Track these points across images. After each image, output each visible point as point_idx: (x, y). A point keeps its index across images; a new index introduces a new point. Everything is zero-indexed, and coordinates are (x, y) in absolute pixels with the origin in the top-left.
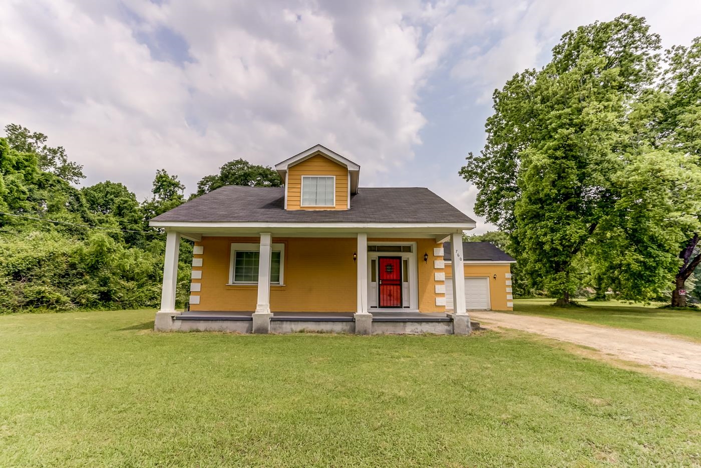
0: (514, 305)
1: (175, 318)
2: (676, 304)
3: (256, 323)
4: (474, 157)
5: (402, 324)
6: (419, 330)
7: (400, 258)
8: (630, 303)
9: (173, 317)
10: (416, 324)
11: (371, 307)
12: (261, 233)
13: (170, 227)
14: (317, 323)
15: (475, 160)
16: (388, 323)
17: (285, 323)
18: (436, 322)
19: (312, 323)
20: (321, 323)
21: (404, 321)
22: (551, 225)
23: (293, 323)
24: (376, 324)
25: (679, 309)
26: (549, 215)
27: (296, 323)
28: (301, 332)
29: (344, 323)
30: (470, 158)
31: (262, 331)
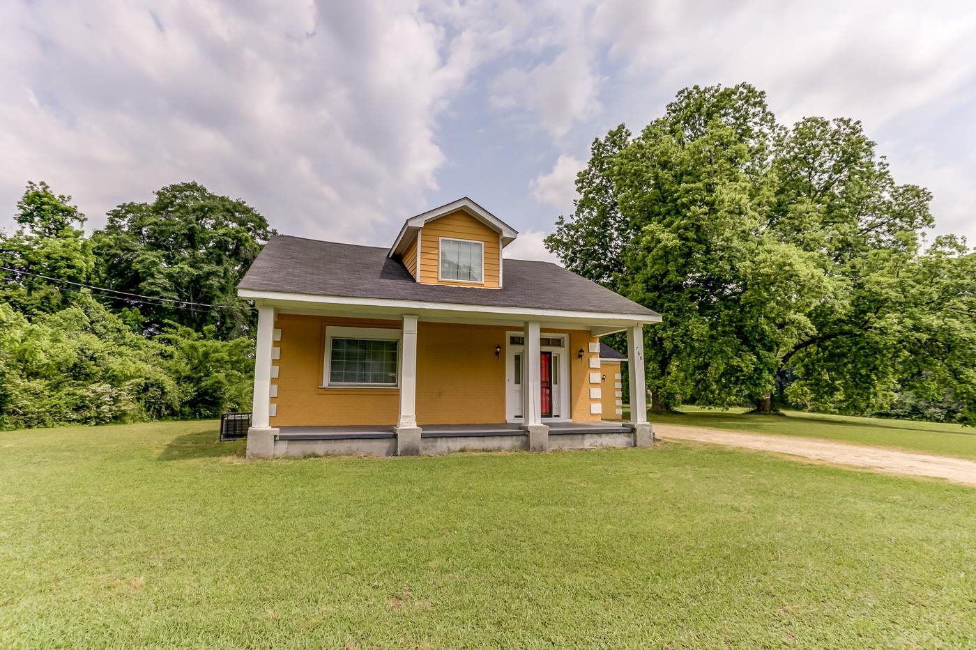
0: (623, 413)
1: (278, 438)
2: (761, 408)
3: (402, 442)
4: (565, 223)
5: (580, 436)
6: (598, 444)
7: (550, 353)
8: (709, 409)
9: (275, 436)
10: (595, 436)
11: (516, 417)
12: (404, 316)
13: (264, 300)
14: (482, 439)
15: (566, 226)
16: (565, 436)
17: (439, 440)
18: (617, 433)
19: (474, 438)
20: (486, 438)
21: (583, 433)
22: (672, 318)
23: (450, 440)
24: (552, 437)
25: (765, 414)
26: (669, 306)
27: (454, 439)
28: (462, 450)
29: (515, 438)
30: (561, 223)
31: (412, 451)
